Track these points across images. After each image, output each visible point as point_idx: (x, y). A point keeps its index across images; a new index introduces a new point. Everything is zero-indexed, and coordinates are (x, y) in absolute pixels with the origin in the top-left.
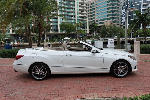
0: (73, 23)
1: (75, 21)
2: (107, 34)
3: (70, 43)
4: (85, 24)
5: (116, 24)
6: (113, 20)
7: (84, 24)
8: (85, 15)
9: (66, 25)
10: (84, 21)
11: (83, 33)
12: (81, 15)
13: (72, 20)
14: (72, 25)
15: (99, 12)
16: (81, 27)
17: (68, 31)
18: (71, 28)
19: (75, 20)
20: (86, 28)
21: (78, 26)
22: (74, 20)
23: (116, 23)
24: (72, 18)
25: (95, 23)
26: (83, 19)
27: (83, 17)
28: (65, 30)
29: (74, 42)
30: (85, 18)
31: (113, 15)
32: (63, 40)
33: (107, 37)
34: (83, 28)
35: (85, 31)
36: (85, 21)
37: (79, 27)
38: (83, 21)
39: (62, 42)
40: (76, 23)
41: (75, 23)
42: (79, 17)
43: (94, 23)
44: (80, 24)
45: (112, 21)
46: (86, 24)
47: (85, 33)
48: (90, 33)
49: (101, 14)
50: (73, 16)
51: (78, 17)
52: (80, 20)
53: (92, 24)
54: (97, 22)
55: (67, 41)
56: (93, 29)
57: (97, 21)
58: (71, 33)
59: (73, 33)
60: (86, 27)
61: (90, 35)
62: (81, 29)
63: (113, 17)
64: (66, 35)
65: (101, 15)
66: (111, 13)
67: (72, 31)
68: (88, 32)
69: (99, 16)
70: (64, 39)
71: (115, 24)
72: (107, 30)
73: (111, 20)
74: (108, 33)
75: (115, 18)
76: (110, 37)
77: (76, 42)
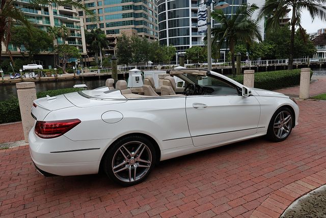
0: (42, 26)
1: (49, 23)
2: (130, 56)
3: (42, 78)
4: (76, 33)
5: (143, 36)
6: (137, 27)
7: (73, 32)
8: (74, 10)
9: (24, 31)
10: (73, 24)
11: (73, 53)
12: (62, 8)
13: (40, 18)
14: (42, 32)
15: (105, 6)
16: (66, 38)
17: (31, 46)
18: (39, 40)
19: (48, 19)
20: (80, 40)
21: (59, 36)
22: (44, 20)
23: (142, 34)
24: (40, 13)
25: (99, 31)
26: (69, 19)
27: (70, 15)
28: (23, 44)
29: (53, 75)
30: (74, 16)
31: (136, 15)
32: (21, 70)
33: (131, 63)
34: (72, 40)
35: (78, 49)
36: (75, 24)
37: (61, 40)
38: (71, 23)
39: (17, 76)
40: (53, 27)
41: (50, 26)
42: (58, 13)
43: (96, 31)
44: (64, 32)
45: (135, 28)
46: (79, 32)
47: (79, 53)
48: (90, 54)
49: (111, 11)
50: (40, 9)
51: (55, 13)
52: (62, 21)
53: (92, 31)
54: (102, 29)
55: (33, 73)
56: (97, 43)
57: (102, 25)
58: (42, 53)
59: (47, 53)
60: (78, 38)
61: (90, 59)
62: (67, 42)
63: (137, 19)
64: (27, 57)
65: (109, 13)
66: (131, 11)
67: (45, 48)
68: (85, 52)
69: (106, 14)
70: (25, 67)
71: (141, 36)
72: (130, 48)
73: (133, 26)
74: (133, 54)
75: (141, 23)
76: (138, 62)
77: (60, 76)
